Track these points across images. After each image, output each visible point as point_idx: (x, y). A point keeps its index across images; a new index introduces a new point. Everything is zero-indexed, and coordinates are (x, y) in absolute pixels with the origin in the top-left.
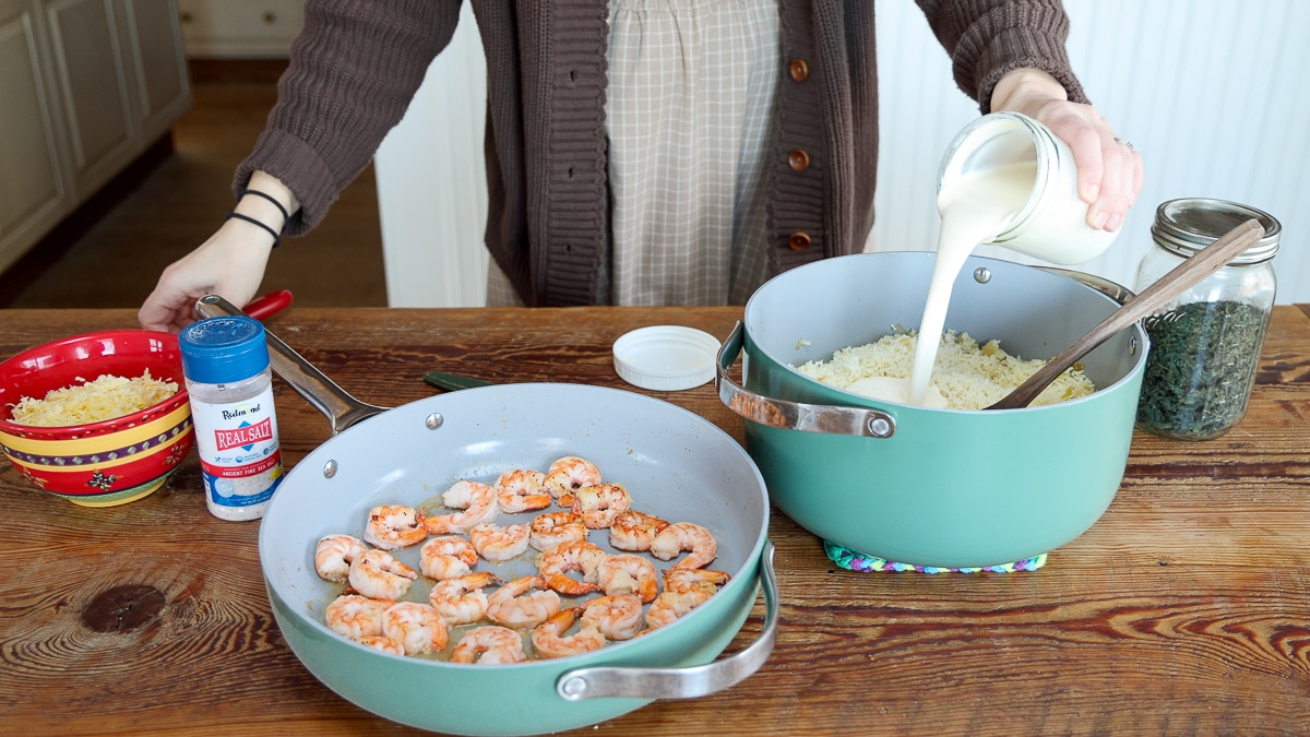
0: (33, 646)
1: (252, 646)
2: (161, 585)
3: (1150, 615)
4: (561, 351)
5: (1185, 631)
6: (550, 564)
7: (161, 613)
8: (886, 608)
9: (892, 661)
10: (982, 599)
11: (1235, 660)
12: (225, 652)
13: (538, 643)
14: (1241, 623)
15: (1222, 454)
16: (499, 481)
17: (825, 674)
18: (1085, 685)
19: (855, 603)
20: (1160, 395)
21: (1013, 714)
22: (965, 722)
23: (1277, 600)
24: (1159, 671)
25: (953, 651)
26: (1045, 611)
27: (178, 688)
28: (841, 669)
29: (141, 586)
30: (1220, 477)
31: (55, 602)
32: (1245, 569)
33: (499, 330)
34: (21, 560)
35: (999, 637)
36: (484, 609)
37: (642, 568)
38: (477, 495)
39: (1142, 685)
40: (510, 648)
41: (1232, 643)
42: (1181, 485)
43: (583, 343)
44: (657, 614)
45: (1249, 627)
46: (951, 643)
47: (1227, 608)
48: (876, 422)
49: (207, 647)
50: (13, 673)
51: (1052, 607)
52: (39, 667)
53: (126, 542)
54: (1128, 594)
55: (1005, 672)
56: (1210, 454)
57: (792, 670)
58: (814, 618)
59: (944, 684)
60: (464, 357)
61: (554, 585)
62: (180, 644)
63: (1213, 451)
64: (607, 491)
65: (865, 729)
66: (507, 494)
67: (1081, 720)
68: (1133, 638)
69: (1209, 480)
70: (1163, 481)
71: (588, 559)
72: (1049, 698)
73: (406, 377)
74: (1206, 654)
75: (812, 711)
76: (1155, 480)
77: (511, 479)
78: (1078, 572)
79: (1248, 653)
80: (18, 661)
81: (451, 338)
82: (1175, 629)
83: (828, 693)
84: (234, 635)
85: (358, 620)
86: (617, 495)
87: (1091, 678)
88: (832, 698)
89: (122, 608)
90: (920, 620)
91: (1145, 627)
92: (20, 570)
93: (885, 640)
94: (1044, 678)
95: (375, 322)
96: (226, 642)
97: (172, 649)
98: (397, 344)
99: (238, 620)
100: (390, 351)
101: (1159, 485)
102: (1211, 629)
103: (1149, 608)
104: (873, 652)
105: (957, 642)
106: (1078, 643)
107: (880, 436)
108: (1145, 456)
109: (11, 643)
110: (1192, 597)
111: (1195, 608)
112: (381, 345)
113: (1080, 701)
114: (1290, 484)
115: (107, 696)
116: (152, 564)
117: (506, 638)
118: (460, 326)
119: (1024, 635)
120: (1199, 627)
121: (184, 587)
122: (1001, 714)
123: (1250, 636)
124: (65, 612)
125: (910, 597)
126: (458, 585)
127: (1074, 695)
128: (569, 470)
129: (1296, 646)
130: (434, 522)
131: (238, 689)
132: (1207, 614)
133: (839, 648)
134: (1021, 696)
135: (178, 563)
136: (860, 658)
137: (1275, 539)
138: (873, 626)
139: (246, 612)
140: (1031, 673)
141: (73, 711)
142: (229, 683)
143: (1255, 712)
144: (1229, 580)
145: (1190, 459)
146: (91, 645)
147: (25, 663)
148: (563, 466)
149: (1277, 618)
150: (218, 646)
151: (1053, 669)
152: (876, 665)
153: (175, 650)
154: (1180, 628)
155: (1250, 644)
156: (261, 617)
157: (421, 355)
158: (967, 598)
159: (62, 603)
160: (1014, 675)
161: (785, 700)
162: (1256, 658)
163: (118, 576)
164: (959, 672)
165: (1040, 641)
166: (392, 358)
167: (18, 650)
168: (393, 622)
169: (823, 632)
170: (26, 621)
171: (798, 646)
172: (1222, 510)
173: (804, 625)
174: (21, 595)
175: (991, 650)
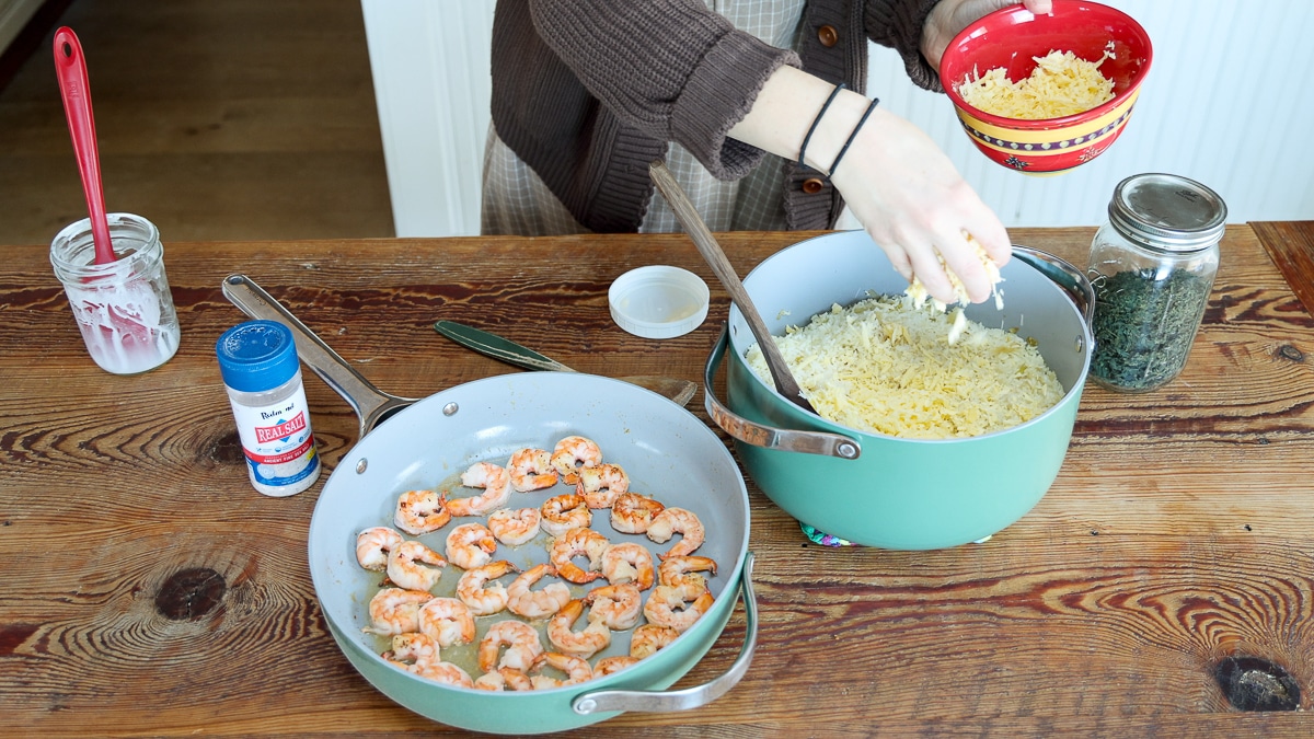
0: (118, 634)
1: (307, 633)
2: (220, 568)
3: (1077, 588)
4: (560, 291)
5: (1106, 605)
6: (560, 553)
7: (224, 598)
8: (851, 584)
9: (854, 640)
10: (935, 573)
11: (1145, 635)
12: (283, 640)
13: (554, 637)
14: (1155, 596)
15: (1160, 407)
16: (510, 462)
17: (796, 654)
18: (1016, 663)
19: (824, 579)
20: (1108, 355)
21: (953, 693)
22: (912, 702)
23: (1189, 571)
24: (1080, 648)
25: (906, 629)
26: (987, 586)
27: (248, 677)
28: (811, 649)
29: (203, 570)
30: (1156, 434)
31: (130, 587)
32: (1165, 538)
33: (499, 266)
34: (93, 542)
35: (947, 613)
36: (505, 602)
37: (639, 554)
38: (492, 478)
39: (1064, 663)
40: (529, 646)
41: (1145, 617)
42: (1119, 444)
43: (580, 280)
44: (654, 608)
45: (1161, 600)
46: (905, 620)
47: (1145, 580)
48: (843, 447)
49: (267, 634)
50: (106, 663)
51: (994, 581)
52: (127, 657)
53: (183, 522)
54: (1061, 567)
55: (949, 651)
56: (1150, 408)
57: (769, 651)
58: (788, 596)
59: (897, 664)
60: (469, 298)
61: (563, 574)
62: (244, 631)
63: (1152, 404)
64: (607, 472)
65: (828, 711)
66: (519, 474)
67: (1009, 699)
68: (1060, 613)
69: (1144, 438)
70: (1104, 440)
71: (594, 547)
72: (984, 676)
73: (418, 324)
74: (1121, 629)
75: (784, 693)
76: (1096, 439)
77: (522, 458)
78: (1019, 543)
79: (1157, 628)
80: (108, 651)
81: (456, 274)
82: (1098, 603)
83: (799, 674)
84: (290, 621)
85: (397, 618)
86: (616, 477)
87: (1022, 656)
88: (801, 679)
89: (190, 593)
90: (880, 597)
91: (1072, 601)
92: (94, 553)
93: (849, 619)
94: (982, 656)
95: (383, 257)
96: (284, 628)
97: (238, 637)
98: (405, 283)
99: (291, 605)
100: (400, 292)
101: (1100, 444)
102: (1129, 603)
103: (1078, 581)
104: (837, 632)
105: (911, 620)
106: (1014, 619)
107: (848, 458)
108: (1090, 410)
109: (100, 631)
110: (1116, 568)
111: (1118, 580)
112: (392, 284)
113: (1010, 679)
114: (1216, 441)
115: (188, 688)
116: (209, 545)
117: (525, 635)
118: (464, 260)
119: (968, 612)
120: (1118, 601)
121: (240, 570)
122: (943, 694)
123: (1161, 609)
124: (141, 598)
125: (872, 572)
126: (481, 576)
127: (1005, 674)
128: (573, 450)
129: (1199, 618)
130: (456, 506)
131: (299, 678)
132: (1127, 586)
133: (809, 628)
134: (961, 675)
135: (232, 543)
136: (827, 637)
137: (1195, 504)
138: (839, 603)
139: (297, 596)
140: (971, 651)
141: (163, 702)
142: (291, 672)
143: (1155, 688)
144: (1150, 550)
145: (1130, 413)
146: (169, 633)
147: (115, 653)
148: (567, 445)
149: (1186, 590)
150: (277, 632)
151: (990, 646)
152: (841, 644)
153: (241, 638)
154: (1102, 602)
155: (1159, 618)
156: (311, 601)
157: (430, 297)
158: (921, 573)
159: (136, 589)
160: (956, 653)
161: (762, 682)
162: (1164, 633)
163: (181, 558)
164: (910, 651)
165: (982, 618)
166: (403, 301)
167: (106, 639)
168: (428, 620)
169: (796, 611)
170: (108, 608)
171: (774, 626)
172: (1153, 472)
173: (781, 604)
174: (99, 580)
175: (940, 628)
